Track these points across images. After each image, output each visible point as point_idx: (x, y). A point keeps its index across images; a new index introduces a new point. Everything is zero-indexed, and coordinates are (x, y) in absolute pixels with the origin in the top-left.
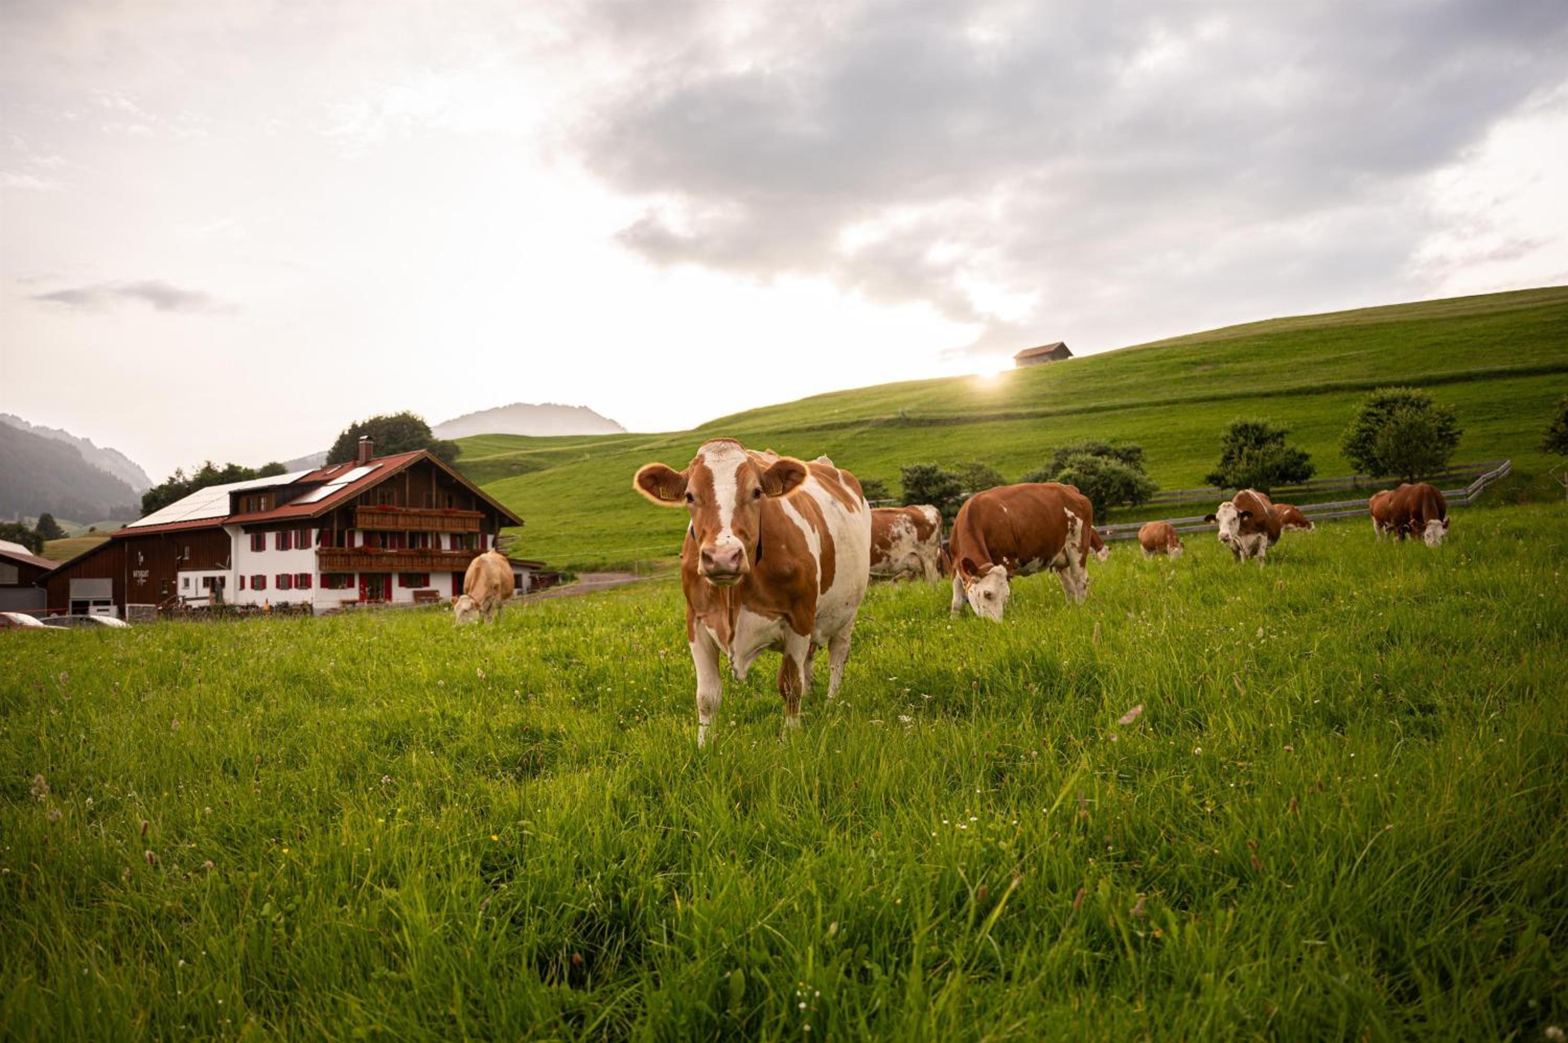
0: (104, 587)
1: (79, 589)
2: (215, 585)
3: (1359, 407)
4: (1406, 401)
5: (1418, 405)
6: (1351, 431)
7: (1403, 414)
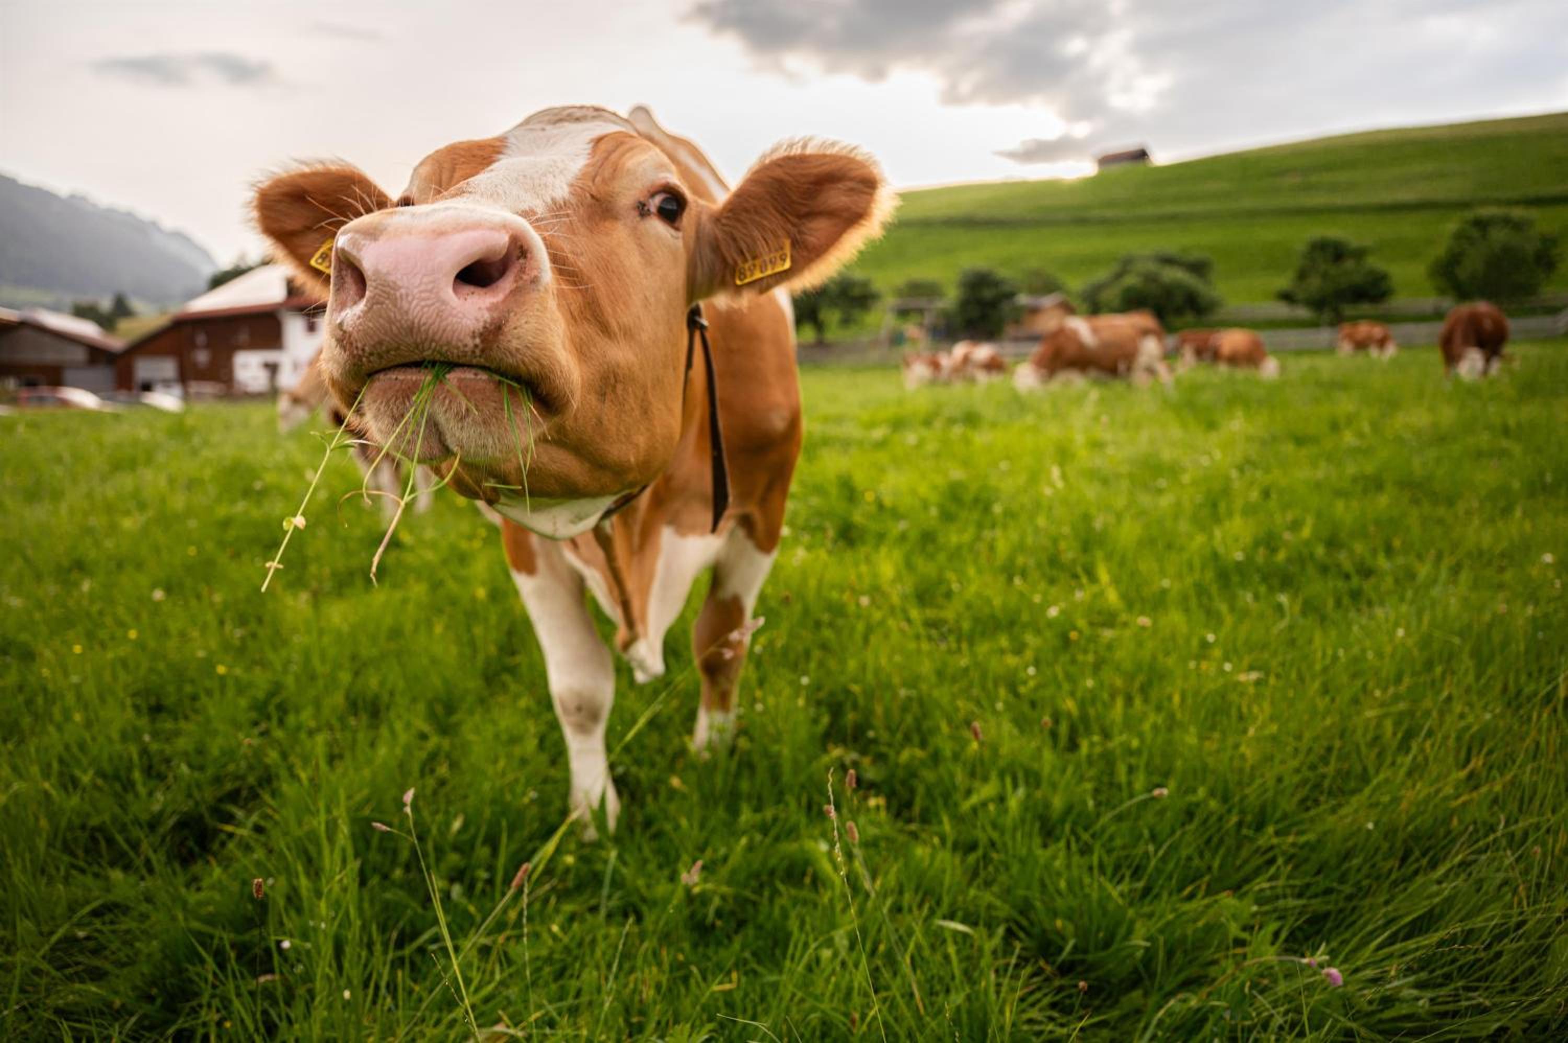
0: (167, 368)
1: (144, 369)
2: (272, 369)
3: (1451, 226)
4: (1506, 221)
5: (1517, 226)
6: (1440, 251)
7: (1499, 236)
